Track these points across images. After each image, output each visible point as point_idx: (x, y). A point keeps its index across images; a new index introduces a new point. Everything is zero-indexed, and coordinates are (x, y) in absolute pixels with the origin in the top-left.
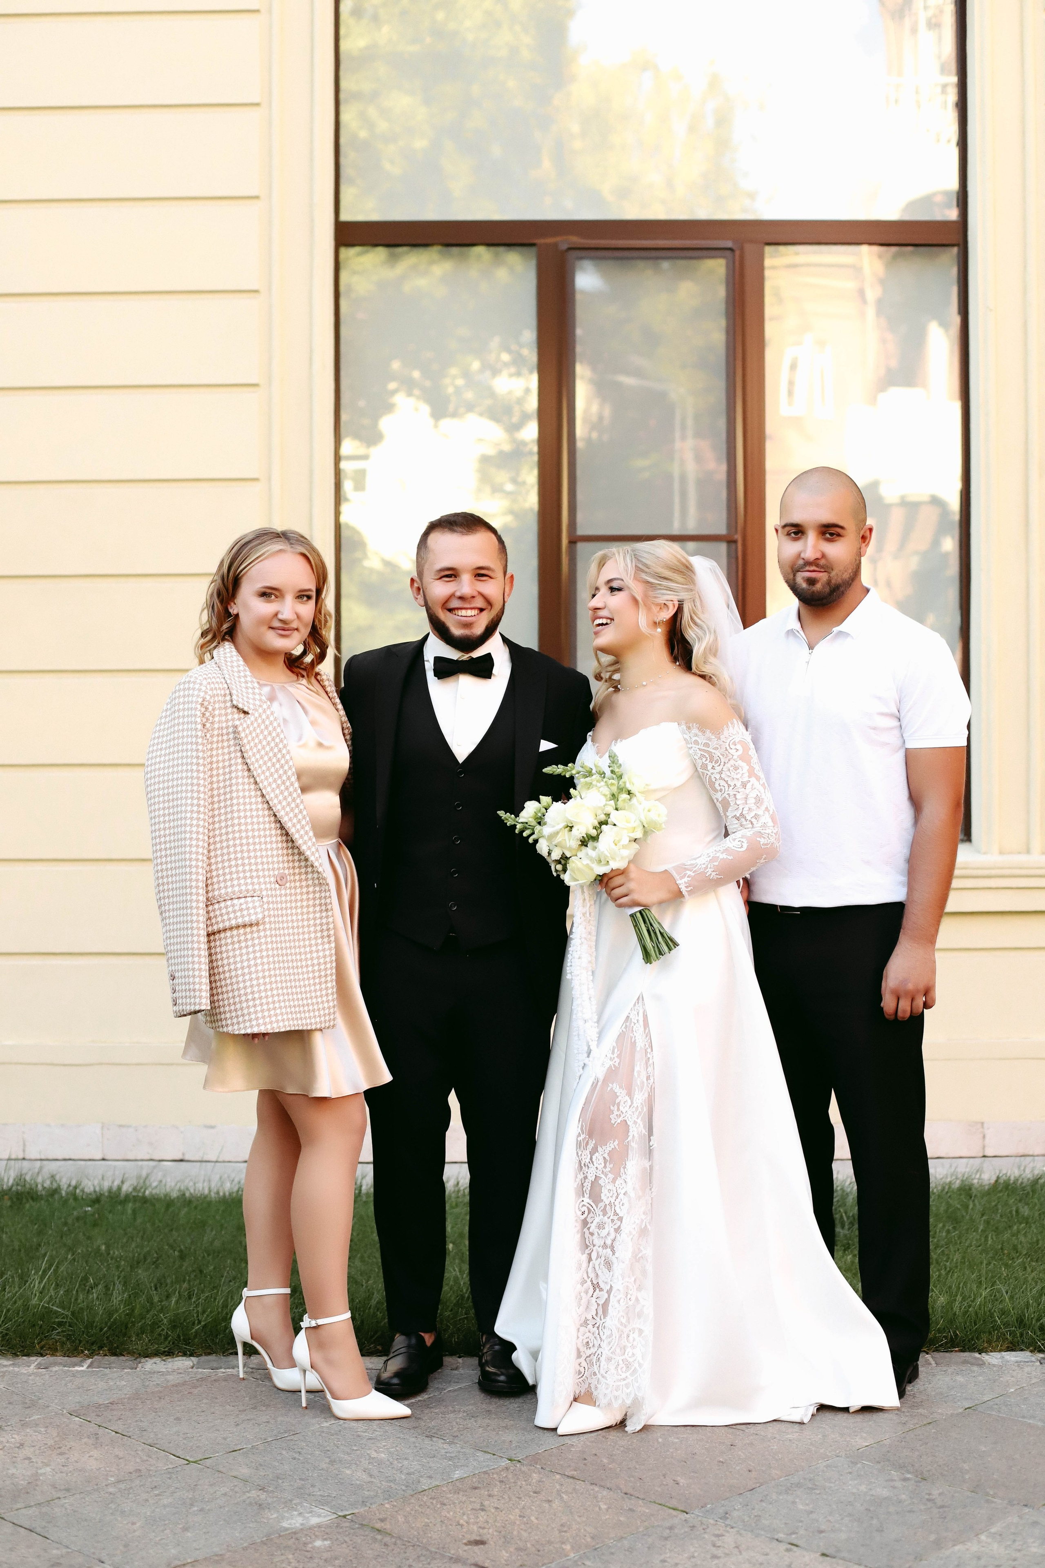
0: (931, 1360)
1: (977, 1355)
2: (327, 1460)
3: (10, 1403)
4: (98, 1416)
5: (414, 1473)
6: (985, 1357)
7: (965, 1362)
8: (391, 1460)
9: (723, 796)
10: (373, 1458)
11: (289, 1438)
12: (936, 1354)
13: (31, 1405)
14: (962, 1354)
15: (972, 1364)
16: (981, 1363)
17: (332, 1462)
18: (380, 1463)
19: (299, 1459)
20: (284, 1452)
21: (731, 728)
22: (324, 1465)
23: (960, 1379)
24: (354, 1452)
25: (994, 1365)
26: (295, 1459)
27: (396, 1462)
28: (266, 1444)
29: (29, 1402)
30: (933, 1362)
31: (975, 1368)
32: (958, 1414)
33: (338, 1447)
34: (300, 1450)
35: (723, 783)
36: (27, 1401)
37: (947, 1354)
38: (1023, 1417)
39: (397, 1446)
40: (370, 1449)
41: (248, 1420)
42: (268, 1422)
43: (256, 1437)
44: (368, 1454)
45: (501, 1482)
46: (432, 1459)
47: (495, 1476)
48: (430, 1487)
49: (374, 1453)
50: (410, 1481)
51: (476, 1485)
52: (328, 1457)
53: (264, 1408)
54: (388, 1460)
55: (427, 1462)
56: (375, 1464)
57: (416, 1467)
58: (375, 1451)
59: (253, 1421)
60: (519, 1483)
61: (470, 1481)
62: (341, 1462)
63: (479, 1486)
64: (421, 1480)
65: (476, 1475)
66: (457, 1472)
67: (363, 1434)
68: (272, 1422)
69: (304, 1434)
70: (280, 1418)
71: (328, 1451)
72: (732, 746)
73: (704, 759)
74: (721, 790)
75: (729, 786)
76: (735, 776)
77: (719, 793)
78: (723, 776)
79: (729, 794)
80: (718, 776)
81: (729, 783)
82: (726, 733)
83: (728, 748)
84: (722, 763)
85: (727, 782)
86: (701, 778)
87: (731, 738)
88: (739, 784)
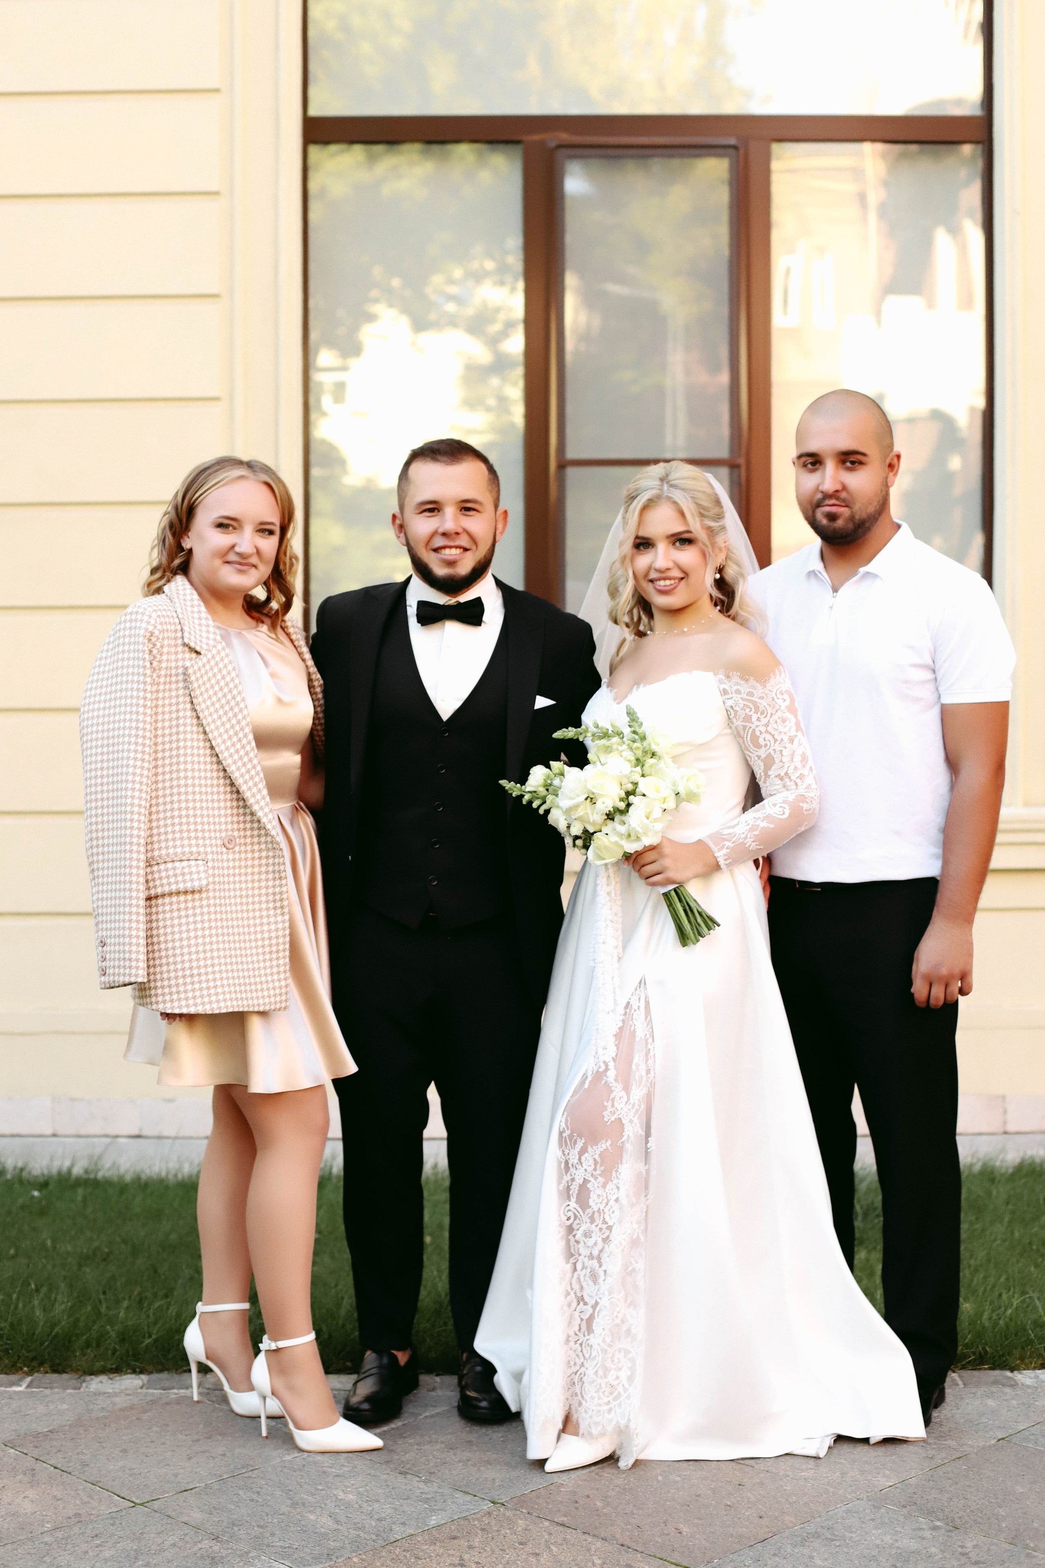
0: (959, 1379)
2: (289, 1502)
4: (37, 1447)
5: (385, 1519)
7: (996, 1383)
8: (360, 1502)
9: (767, 752)
10: (340, 1500)
11: (246, 1475)
12: (965, 1373)
14: (993, 1372)
17: (294, 1505)
18: (348, 1505)
19: (257, 1501)
20: (241, 1492)
21: (778, 676)
22: (284, 1509)
23: (992, 1402)
24: (319, 1492)
26: (252, 1500)
27: (366, 1505)
28: (222, 1482)
30: (962, 1383)
32: (993, 1446)
33: (301, 1487)
34: (259, 1490)
35: (768, 737)
37: (977, 1373)
39: (367, 1485)
40: (336, 1489)
41: (202, 1452)
42: (224, 1455)
43: (210, 1473)
44: (334, 1495)
45: (483, 1530)
46: (406, 1501)
47: (476, 1522)
48: (404, 1536)
49: (341, 1493)
50: (381, 1529)
51: (455, 1534)
52: (290, 1499)
53: (220, 1438)
54: (357, 1503)
55: (402, 1506)
56: (342, 1508)
57: (389, 1511)
58: (343, 1491)
59: (207, 1454)
60: (503, 1532)
61: (448, 1529)
62: (304, 1504)
63: (458, 1535)
64: (394, 1527)
65: (455, 1522)
66: (434, 1518)
67: (329, 1470)
68: (228, 1454)
69: (263, 1469)
70: (238, 1451)
71: (290, 1490)
72: (779, 696)
73: (748, 710)
74: (766, 745)
75: (776, 740)
76: (783, 730)
77: (763, 749)
78: (769, 729)
79: (774, 750)
80: (763, 729)
81: (776, 737)
82: (772, 681)
83: (775, 698)
84: (769, 715)
85: (773, 736)
86: (742, 732)
87: (777, 687)
88: (786, 738)
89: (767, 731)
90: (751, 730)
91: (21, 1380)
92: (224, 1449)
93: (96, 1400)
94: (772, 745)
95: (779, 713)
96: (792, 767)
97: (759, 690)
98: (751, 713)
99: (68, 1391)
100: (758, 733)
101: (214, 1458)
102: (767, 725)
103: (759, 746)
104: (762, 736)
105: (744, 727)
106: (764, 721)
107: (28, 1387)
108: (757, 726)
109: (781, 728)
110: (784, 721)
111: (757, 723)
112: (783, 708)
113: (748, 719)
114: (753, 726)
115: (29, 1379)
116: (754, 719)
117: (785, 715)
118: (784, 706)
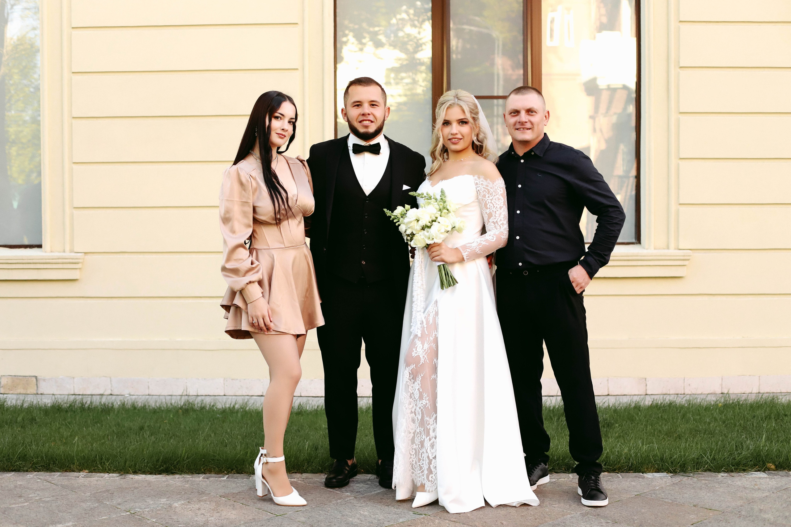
0: (620, 476)
1: (641, 474)
6: (645, 475)
7: (636, 477)
12: (622, 474)
14: (634, 473)
15: (639, 478)
16: (643, 477)
23: (633, 483)
25: (649, 478)
30: (621, 477)
31: (641, 479)
32: (632, 497)
35: (491, 205)
37: (627, 474)
38: (662, 498)
72: (499, 189)
73: (485, 192)
74: (490, 208)
75: (494, 207)
76: (498, 203)
77: (489, 210)
78: (492, 202)
79: (493, 211)
80: (490, 201)
81: (494, 205)
82: (497, 182)
83: (497, 189)
84: (493, 196)
85: (493, 205)
86: (481, 201)
87: (499, 185)
88: (498, 207)
89: (491, 203)
90: (485, 201)
94: (493, 208)
95: (498, 196)
96: (499, 219)
97: (491, 185)
98: (486, 194)
100: (487, 203)
102: (491, 200)
103: (487, 208)
104: (489, 204)
105: (482, 199)
106: (491, 198)
108: (487, 200)
109: (497, 202)
110: (499, 199)
111: (488, 198)
112: (499, 194)
113: (484, 196)
114: (486, 199)
116: (487, 196)
117: (499, 197)
118: (500, 193)
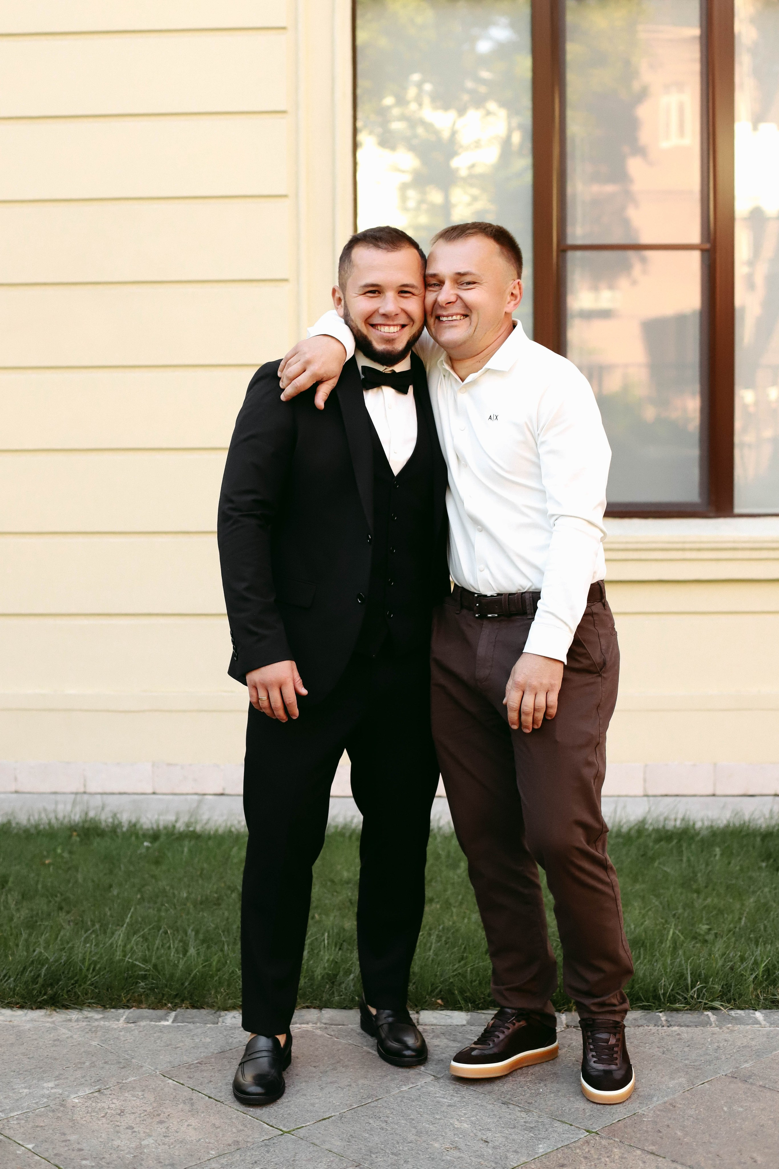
2: (414, 1131)
3: (106, 1063)
4: (190, 1078)
8: (475, 1131)
10: (457, 1128)
11: (372, 1105)
13: (126, 1065)
17: (419, 1134)
18: (465, 1134)
19: (387, 1130)
20: (371, 1121)
22: (411, 1137)
24: (437, 1121)
26: (383, 1129)
27: (480, 1133)
28: (353, 1111)
29: (123, 1061)
33: (421, 1116)
34: (386, 1119)
36: (121, 1061)
39: (477, 1115)
40: (452, 1118)
41: (331, 1083)
42: (350, 1086)
43: (341, 1103)
44: (451, 1124)
45: (586, 1158)
46: (513, 1130)
47: (578, 1151)
48: (519, 1163)
49: (457, 1123)
50: (498, 1157)
51: (562, 1161)
52: (415, 1127)
53: (344, 1070)
54: (472, 1131)
55: (510, 1134)
56: (461, 1136)
57: (501, 1139)
58: (458, 1120)
59: (336, 1085)
60: (603, 1160)
61: (555, 1157)
62: (427, 1133)
63: (565, 1162)
64: (508, 1155)
65: (560, 1150)
66: (541, 1146)
67: (441, 1100)
68: (354, 1085)
69: (385, 1099)
70: (361, 1082)
71: (413, 1119)
91: (167, 1015)
92: (349, 1080)
93: (233, 1033)
99: (209, 1025)
101: (342, 1089)
107: (173, 1022)
115: (173, 1014)
